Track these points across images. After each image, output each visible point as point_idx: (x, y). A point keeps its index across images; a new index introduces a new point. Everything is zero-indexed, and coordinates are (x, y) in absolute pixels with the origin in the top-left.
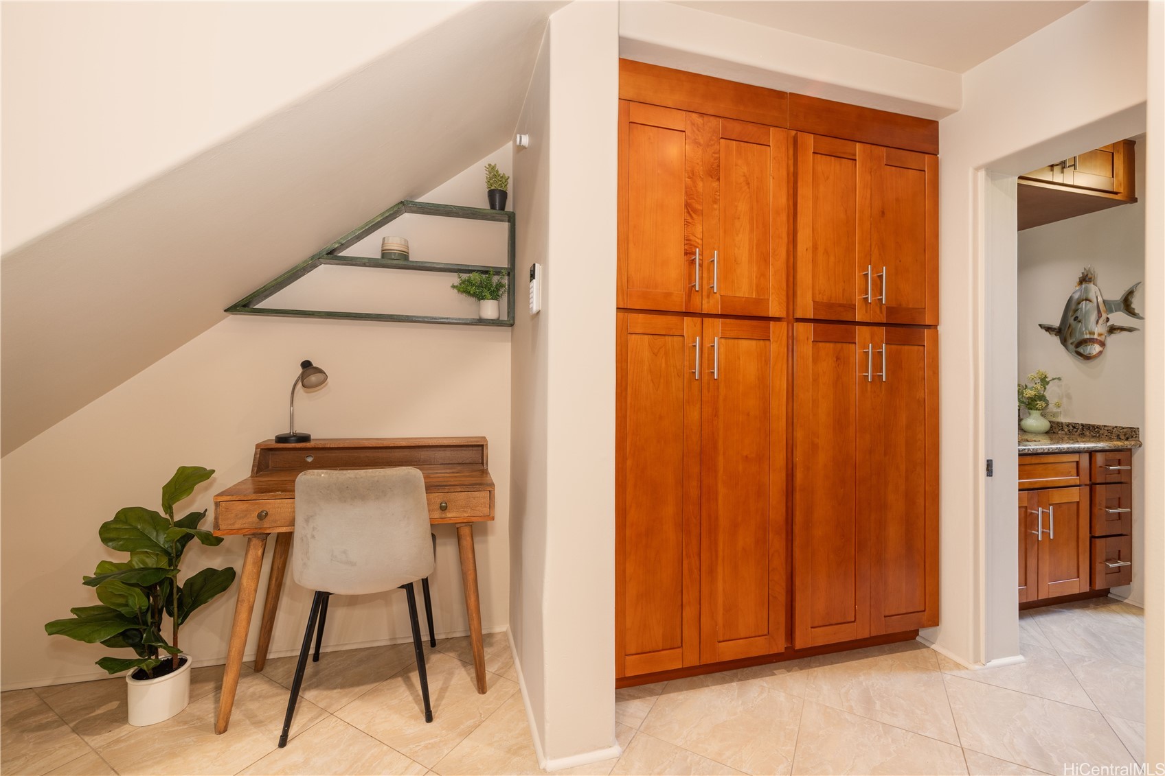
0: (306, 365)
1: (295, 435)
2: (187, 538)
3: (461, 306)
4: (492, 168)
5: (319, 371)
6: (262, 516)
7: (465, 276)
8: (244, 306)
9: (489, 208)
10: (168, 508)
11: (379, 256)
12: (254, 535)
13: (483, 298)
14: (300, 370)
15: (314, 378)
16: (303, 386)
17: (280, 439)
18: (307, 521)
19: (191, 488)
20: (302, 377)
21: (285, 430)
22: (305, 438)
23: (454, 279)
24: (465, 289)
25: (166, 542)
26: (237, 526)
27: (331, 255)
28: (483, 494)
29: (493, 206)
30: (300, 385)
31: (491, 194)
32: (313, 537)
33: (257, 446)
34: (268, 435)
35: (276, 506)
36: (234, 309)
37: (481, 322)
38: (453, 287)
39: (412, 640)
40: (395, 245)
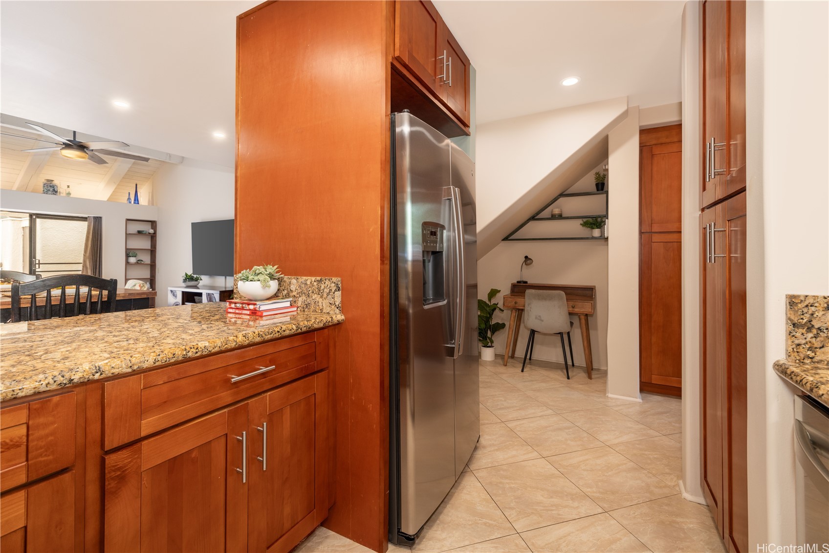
0: (526, 257)
1: (523, 281)
2: (495, 309)
3: (584, 232)
4: (597, 174)
5: (531, 259)
6: (516, 303)
7: (585, 220)
8: (506, 239)
9: (596, 190)
10: (490, 300)
11: (550, 217)
12: (513, 308)
13: (593, 228)
14: (524, 259)
15: (529, 262)
16: (526, 264)
17: (518, 282)
18: (528, 305)
19: (496, 294)
20: (525, 261)
21: (519, 280)
22: (526, 282)
23: (580, 221)
24: (585, 224)
25: (489, 310)
26: (509, 305)
27: (533, 218)
28: (589, 304)
29: (598, 190)
30: (524, 263)
31: (597, 185)
32: (530, 310)
33: (512, 284)
34: (515, 281)
35: (520, 300)
36: (503, 240)
37: (593, 238)
38: (581, 224)
39: (564, 363)
40: (557, 211)
